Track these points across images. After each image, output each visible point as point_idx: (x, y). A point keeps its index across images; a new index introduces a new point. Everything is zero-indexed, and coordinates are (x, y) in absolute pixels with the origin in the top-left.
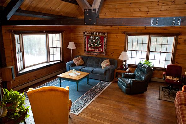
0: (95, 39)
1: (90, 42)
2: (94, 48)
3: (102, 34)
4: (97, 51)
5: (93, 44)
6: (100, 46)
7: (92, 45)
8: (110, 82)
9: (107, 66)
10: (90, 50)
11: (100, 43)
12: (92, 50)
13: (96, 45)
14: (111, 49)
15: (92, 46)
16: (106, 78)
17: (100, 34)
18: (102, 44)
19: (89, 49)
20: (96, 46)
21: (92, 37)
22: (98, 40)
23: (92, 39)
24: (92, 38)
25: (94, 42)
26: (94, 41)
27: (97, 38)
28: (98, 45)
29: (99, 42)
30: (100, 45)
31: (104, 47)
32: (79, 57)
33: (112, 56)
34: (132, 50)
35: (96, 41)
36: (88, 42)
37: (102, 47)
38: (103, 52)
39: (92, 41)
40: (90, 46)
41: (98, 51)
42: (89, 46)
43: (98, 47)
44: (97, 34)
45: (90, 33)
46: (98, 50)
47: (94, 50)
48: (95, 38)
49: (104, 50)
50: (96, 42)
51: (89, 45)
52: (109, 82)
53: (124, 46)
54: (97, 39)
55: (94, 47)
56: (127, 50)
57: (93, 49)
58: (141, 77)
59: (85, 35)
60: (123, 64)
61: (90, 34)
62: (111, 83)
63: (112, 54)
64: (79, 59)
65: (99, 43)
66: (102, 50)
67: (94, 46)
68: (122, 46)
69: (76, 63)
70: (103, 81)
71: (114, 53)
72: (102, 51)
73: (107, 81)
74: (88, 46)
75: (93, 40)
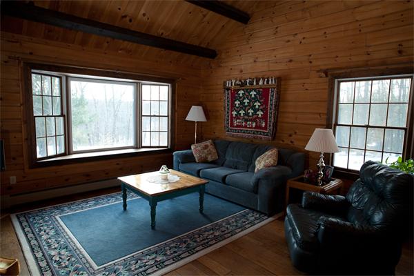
0: (249, 97)
1: (237, 105)
2: (246, 121)
3: (265, 83)
4: (251, 128)
5: (245, 110)
6: (260, 116)
7: (242, 112)
8: (269, 217)
9: (266, 166)
10: (238, 126)
11: (261, 107)
12: (242, 127)
13: (251, 111)
14: (288, 123)
15: (242, 115)
16: (260, 202)
17: (261, 83)
18: (265, 110)
19: (236, 122)
20: (251, 114)
21: (241, 92)
22: (255, 99)
23: (241, 97)
24: (241, 95)
25: (246, 104)
26: (246, 101)
27: (253, 93)
28: (256, 111)
29: (257, 104)
30: (260, 113)
31: (270, 117)
32: (208, 143)
33: (292, 142)
34: (350, 126)
35: (250, 101)
36: (233, 105)
37: (265, 117)
38: (266, 130)
39: (242, 103)
40: (238, 116)
41: (255, 128)
42: (234, 116)
43: (254, 117)
44: (255, 83)
45: (237, 82)
46: (254, 124)
47: (246, 127)
48: (249, 93)
49: (270, 126)
50: (250, 106)
51: (234, 113)
52: (266, 215)
53: (326, 112)
54: (253, 96)
55: (246, 117)
56: (336, 124)
57: (244, 124)
58: (370, 213)
59: (228, 89)
60: (319, 164)
61: (238, 85)
62: (271, 219)
63: (290, 136)
64: (206, 147)
65: (257, 107)
66: (264, 125)
67: (247, 114)
68: (320, 114)
69: (196, 156)
70: (250, 209)
71: (296, 133)
72: (265, 128)
73: (261, 213)
74: (232, 115)
75: (244, 99)
